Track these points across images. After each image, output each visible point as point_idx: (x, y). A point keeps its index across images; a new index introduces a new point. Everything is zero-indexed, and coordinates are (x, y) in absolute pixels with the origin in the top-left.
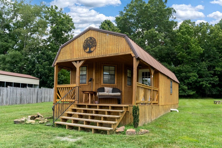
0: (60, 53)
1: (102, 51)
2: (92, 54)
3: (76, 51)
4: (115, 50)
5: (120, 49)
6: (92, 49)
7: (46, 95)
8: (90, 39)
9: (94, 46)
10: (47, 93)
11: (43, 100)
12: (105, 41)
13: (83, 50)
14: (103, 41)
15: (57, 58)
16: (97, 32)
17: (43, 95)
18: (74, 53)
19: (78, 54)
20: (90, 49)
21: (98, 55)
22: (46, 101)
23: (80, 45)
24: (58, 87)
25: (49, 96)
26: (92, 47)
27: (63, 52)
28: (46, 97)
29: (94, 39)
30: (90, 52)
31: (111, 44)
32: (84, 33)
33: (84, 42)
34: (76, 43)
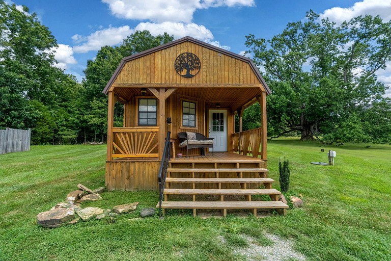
0: (122, 70)
1: (212, 77)
2: (193, 81)
3: (160, 72)
4: (234, 79)
5: (241, 78)
6: (192, 73)
7: (16, 141)
8: (188, 56)
9: (195, 67)
10: (18, 138)
11: (10, 150)
12: (216, 62)
13: (175, 72)
14: (212, 63)
15: (115, 78)
16: (200, 47)
17: (10, 141)
18: (156, 74)
19: (163, 77)
20: (188, 72)
21: (205, 83)
22: (15, 150)
23: (167, 63)
24: (115, 131)
25: (22, 143)
26: (192, 69)
27: (130, 69)
28: (15, 144)
29: (195, 56)
30: (189, 76)
31: (226, 69)
32: (176, 45)
33: (177, 59)
34: (160, 58)
